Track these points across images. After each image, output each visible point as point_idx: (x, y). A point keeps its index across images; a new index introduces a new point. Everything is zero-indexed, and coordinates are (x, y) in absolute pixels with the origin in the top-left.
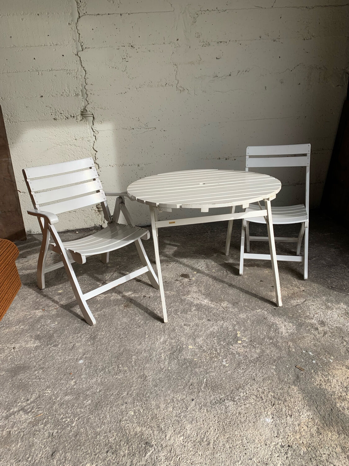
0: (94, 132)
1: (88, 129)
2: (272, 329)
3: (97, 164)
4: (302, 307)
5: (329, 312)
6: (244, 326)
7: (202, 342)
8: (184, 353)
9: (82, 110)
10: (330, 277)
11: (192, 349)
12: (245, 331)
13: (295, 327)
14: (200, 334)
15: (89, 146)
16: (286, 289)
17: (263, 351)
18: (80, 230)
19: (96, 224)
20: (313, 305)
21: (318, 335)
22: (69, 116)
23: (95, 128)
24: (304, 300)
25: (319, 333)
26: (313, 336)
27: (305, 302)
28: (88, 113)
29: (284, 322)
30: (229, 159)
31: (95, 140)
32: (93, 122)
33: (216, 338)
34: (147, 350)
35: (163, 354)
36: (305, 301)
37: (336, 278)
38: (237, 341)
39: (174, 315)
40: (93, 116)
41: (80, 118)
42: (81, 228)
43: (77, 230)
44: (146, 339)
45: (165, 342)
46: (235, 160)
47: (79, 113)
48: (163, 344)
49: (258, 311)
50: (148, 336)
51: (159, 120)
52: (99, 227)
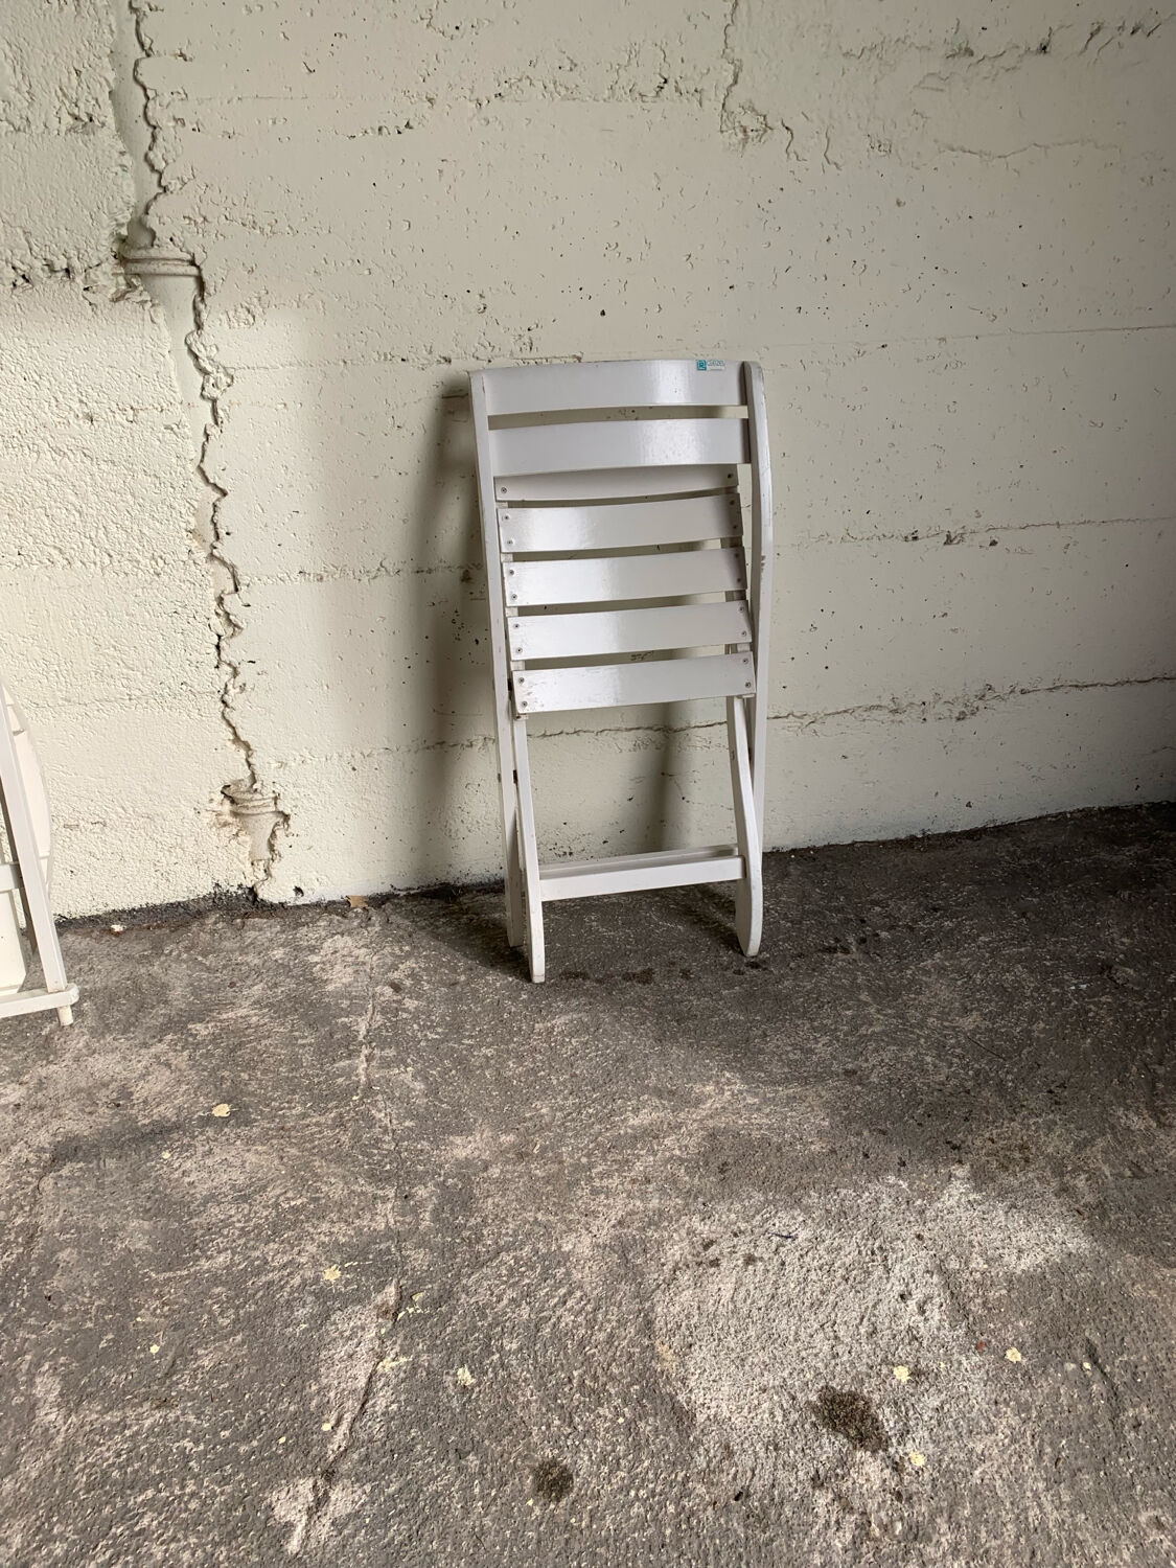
0: (204, 372)
1: (166, 353)
3: (223, 563)
9: (124, 232)
15: (173, 460)
18: (134, 917)
19: (223, 884)
22: (38, 264)
23: (213, 352)
28: (165, 254)
30: (962, 540)
31: (212, 422)
32: (197, 314)
40: (194, 271)
41: (109, 278)
42: (137, 907)
43: (118, 915)
46: (994, 543)
47: (105, 247)
51: (603, 313)
52: (237, 897)
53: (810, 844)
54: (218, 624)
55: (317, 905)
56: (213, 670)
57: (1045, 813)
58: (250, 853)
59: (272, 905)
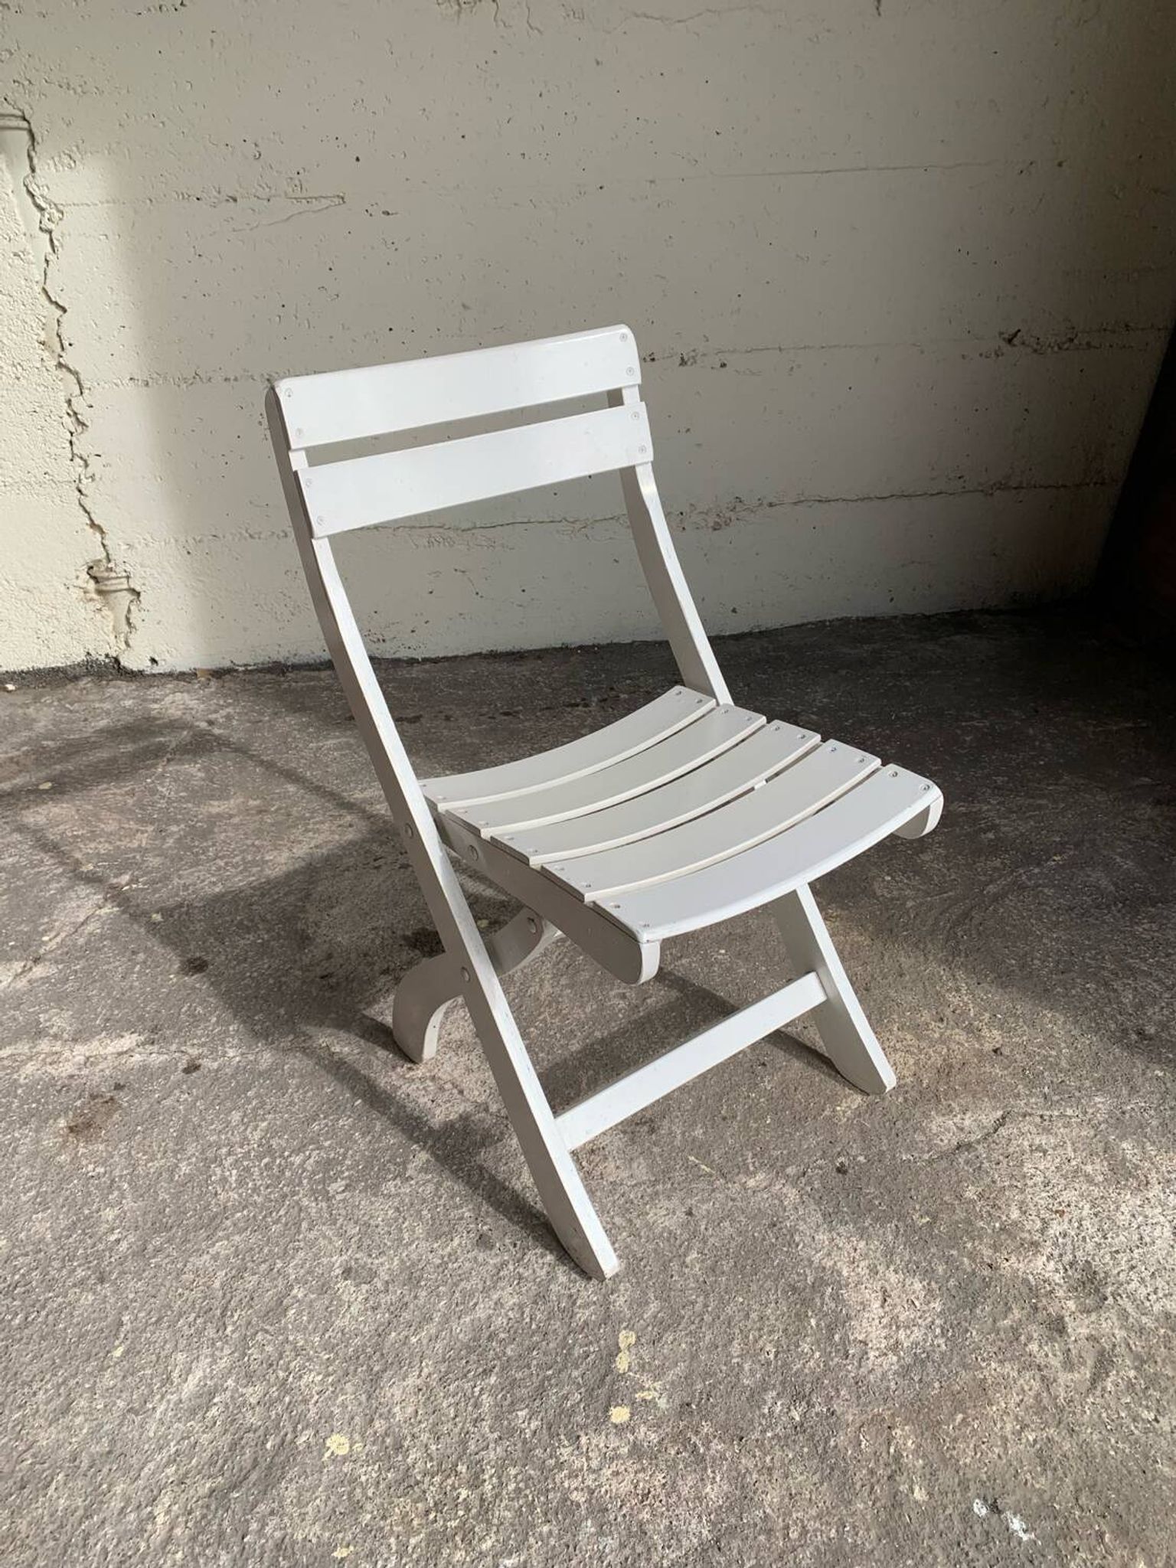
0: (41, 209)
1: (9, 192)
2: (813, 1322)
3: (69, 370)
4: (986, 1165)
5: (1130, 1201)
6: (665, 1293)
7: (410, 1410)
8: (291, 1494)
10: (1133, 972)
11: (345, 1459)
12: (663, 1326)
13: (937, 1305)
14: (414, 1340)
15: (23, 282)
16: (909, 1037)
17: (743, 1497)
18: (23, 678)
19: (93, 652)
20: (1045, 1152)
21: (1064, 1378)
23: (45, 192)
24: (1000, 1113)
25: (1069, 1365)
26: (1036, 1385)
27: (1002, 1131)
28: (3, 112)
29: (881, 1269)
30: (695, 362)
31: (51, 251)
32: (31, 159)
33: (493, 1379)
34: (85, 1465)
35: (166, 1500)
36: (1001, 1122)
37: (1161, 974)
38: (607, 1410)
39: (305, 1202)
40: (25, 125)
42: (25, 670)
43: (10, 676)
44: (108, 1374)
45: (207, 1396)
46: (723, 365)
48: (193, 1412)
49: (751, 1183)
50: (127, 1352)
51: (358, 159)
52: (106, 665)
53: (596, 642)
54: (69, 422)
55: (170, 675)
56: (69, 462)
57: (805, 621)
58: (114, 627)
59: (132, 672)
